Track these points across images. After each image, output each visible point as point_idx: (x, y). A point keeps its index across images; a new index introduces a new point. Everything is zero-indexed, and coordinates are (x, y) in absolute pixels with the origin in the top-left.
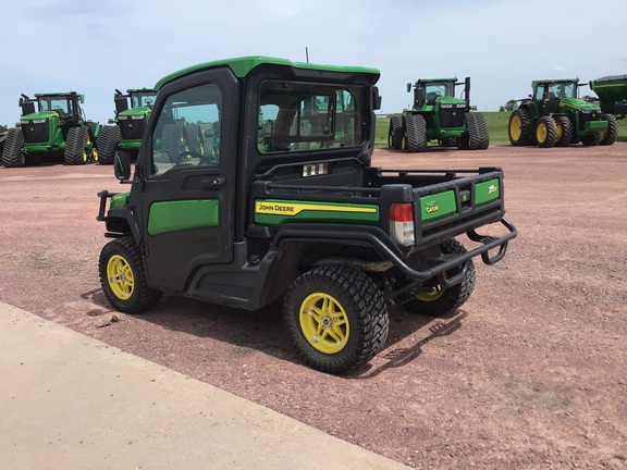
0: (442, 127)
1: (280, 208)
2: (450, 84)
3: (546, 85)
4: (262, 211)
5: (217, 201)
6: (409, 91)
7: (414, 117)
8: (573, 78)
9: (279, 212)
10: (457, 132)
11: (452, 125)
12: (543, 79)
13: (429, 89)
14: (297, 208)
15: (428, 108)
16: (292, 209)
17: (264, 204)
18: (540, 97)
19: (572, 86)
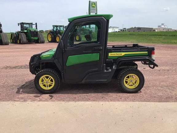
0: (32, 36)
1: (117, 54)
2: (31, 24)
3: (57, 26)
4: (111, 55)
5: (99, 54)
6: (19, 25)
7: (22, 33)
8: (63, 25)
9: (117, 55)
10: (36, 38)
11: (34, 36)
12: (56, 25)
13: (25, 25)
14: (123, 54)
15: (26, 31)
17: (111, 53)
18: (55, 30)
19: (63, 27)
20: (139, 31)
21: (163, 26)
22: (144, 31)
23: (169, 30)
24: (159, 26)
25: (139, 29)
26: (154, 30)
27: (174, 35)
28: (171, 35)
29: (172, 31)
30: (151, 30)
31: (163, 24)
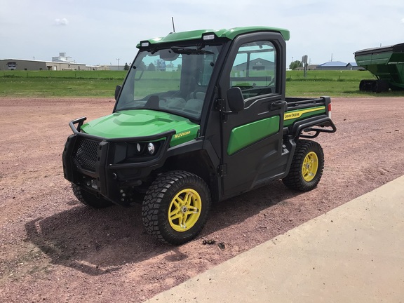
1: (294, 115)
4: (288, 118)
5: (279, 116)
14: (300, 113)
16: (298, 114)
17: (287, 114)
20: (12, 69)
21: (63, 59)
22: (26, 69)
23: (82, 68)
24: (55, 59)
25: (11, 63)
26: (49, 67)
27: (111, 79)
28: (104, 77)
29: (87, 69)
30: (41, 66)
31: (62, 55)
